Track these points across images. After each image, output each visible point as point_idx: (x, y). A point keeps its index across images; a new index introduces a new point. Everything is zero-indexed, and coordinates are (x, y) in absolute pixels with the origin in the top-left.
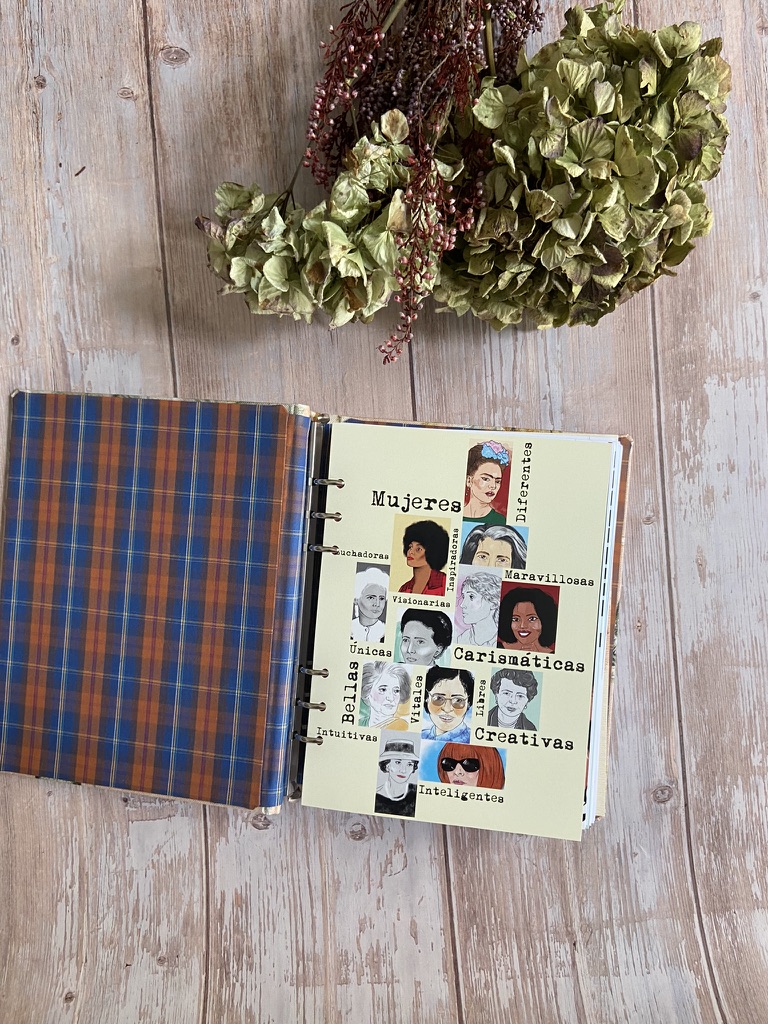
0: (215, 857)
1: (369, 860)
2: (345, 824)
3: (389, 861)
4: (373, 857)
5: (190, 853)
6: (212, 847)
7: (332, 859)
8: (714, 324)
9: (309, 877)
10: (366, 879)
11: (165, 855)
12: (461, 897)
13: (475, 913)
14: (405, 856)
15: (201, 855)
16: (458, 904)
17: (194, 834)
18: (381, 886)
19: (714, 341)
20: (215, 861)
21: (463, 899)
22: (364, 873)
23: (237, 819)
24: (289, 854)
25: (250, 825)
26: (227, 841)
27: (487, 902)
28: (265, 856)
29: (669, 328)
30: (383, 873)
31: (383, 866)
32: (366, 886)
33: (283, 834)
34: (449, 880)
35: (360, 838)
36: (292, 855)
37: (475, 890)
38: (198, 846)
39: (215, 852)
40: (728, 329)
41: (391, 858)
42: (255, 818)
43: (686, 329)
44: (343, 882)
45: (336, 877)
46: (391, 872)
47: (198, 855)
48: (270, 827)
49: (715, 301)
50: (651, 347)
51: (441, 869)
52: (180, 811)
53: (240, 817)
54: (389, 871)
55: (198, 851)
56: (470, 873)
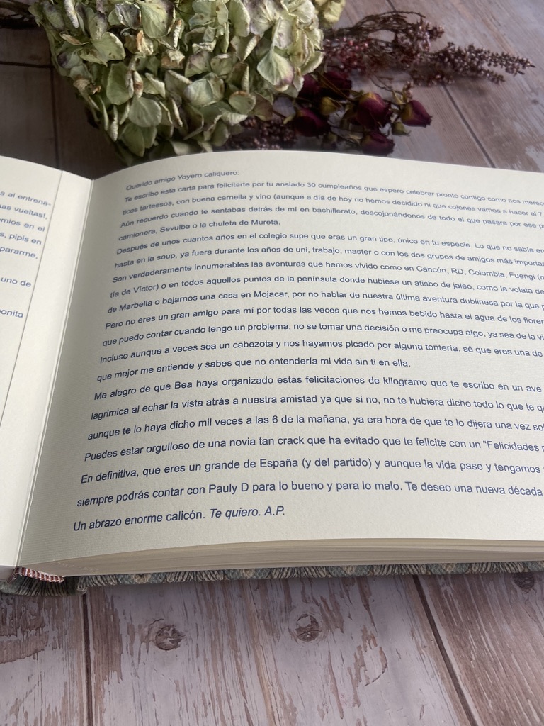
0: (102, 704)
1: (331, 666)
2: (287, 619)
3: (360, 664)
4: (336, 662)
5: (64, 703)
6: (98, 689)
7: (277, 677)
8: (513, 119)
9: (247, 711)
10: (333, 698)
11: (26, 714)
12: (478, 693)
13: (506, 712)
14: (381, 652)
15: (81, 705)
16: (478, 706)
17: (71, 674)
18: (357, 702)
19: (518, 127)
20: (102, 711)
21: (482, 696)
22: (328, 688)
23: (133, 639)
24: (213, 680)
25: (153, 647)
26: (120, 676)
27: (518, 694)
28: (177, 690)
29: (480, 125)
30: (356, 682)
31: (353, 671)
32: (335, 706)
33: (201, 651)
34: (452, 674)
35: (313, 636)
36: (217, 681)
37: (494, 679)
38: (76, 691)
39: (102, 697)
40: (525, 121)
41: (362, 657)
42: (159, 634)
43: (493, 124)
44: (300, 708)
45: (288, 702)
46: (367, 678)
47: (76, 705)
48: (182, 643)
49: (507, 107)
50: (471, 137)
51: (437, 660)
52: (51, 641)
53: (137, 637)
54: (363, 679)
55: (76, 699)
56: (479, 658)
